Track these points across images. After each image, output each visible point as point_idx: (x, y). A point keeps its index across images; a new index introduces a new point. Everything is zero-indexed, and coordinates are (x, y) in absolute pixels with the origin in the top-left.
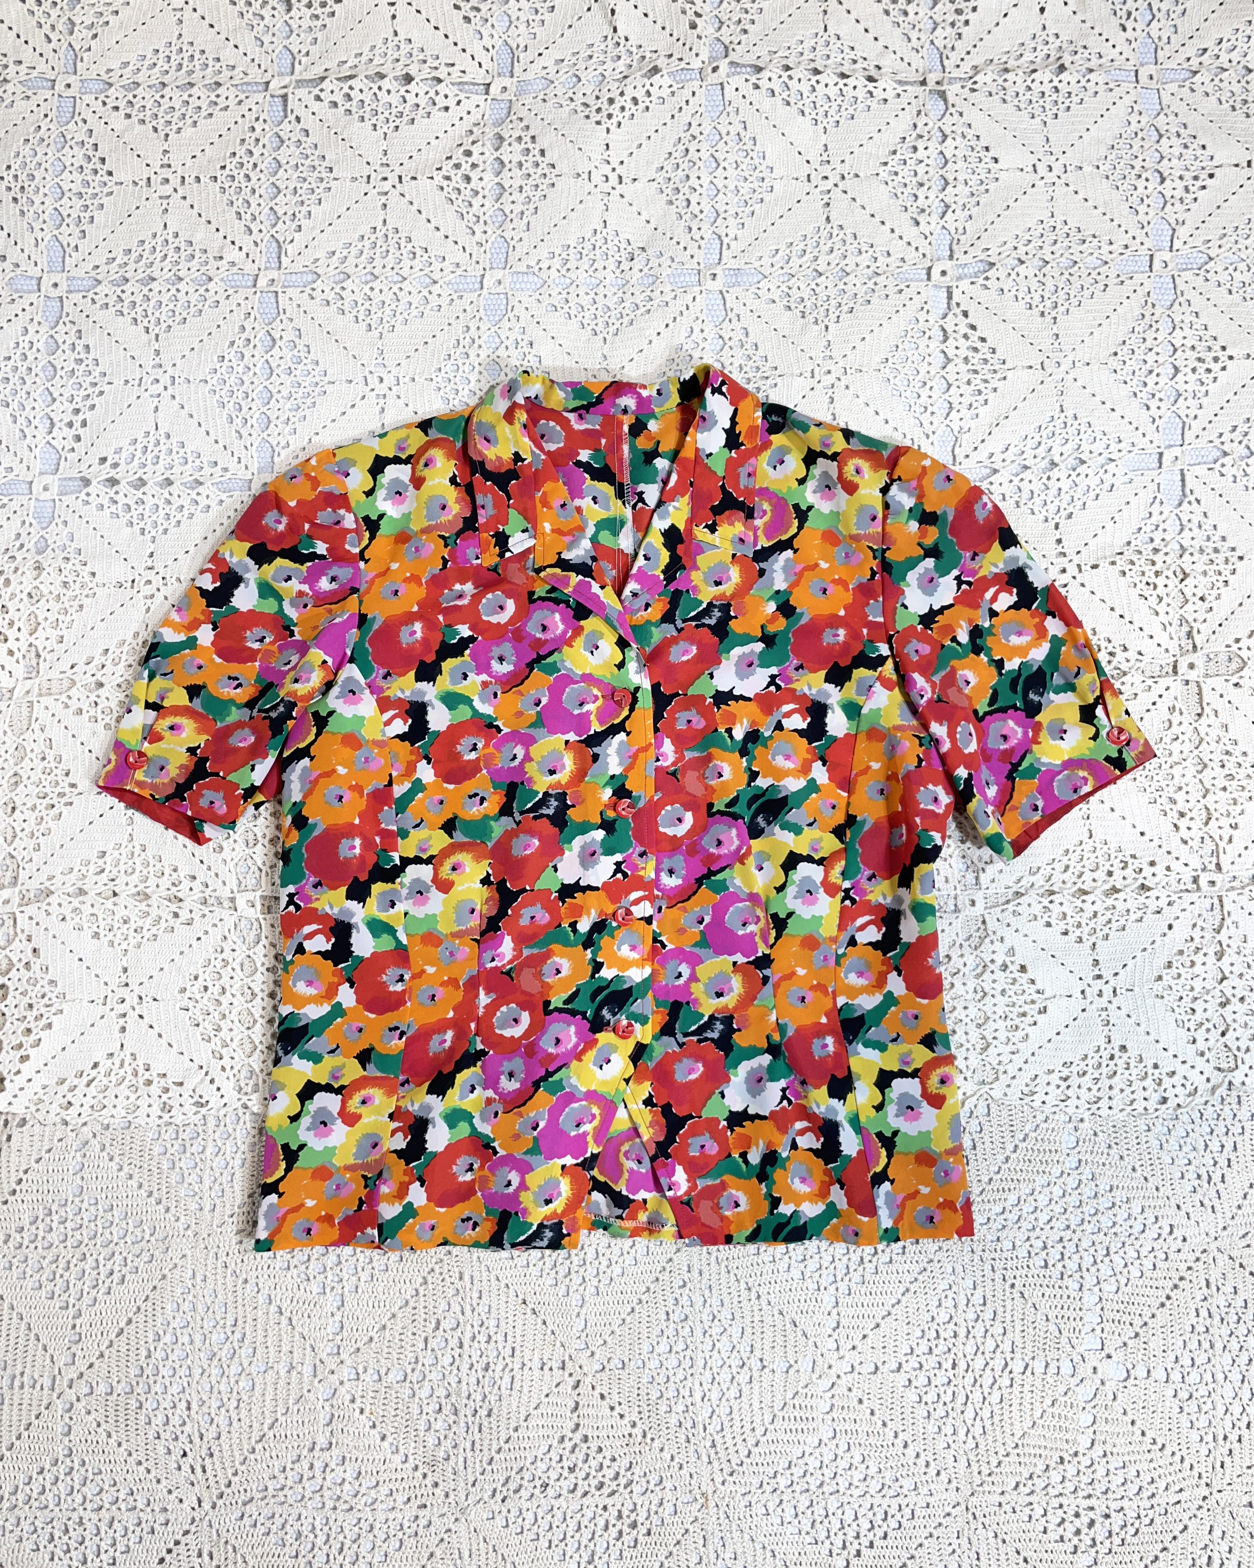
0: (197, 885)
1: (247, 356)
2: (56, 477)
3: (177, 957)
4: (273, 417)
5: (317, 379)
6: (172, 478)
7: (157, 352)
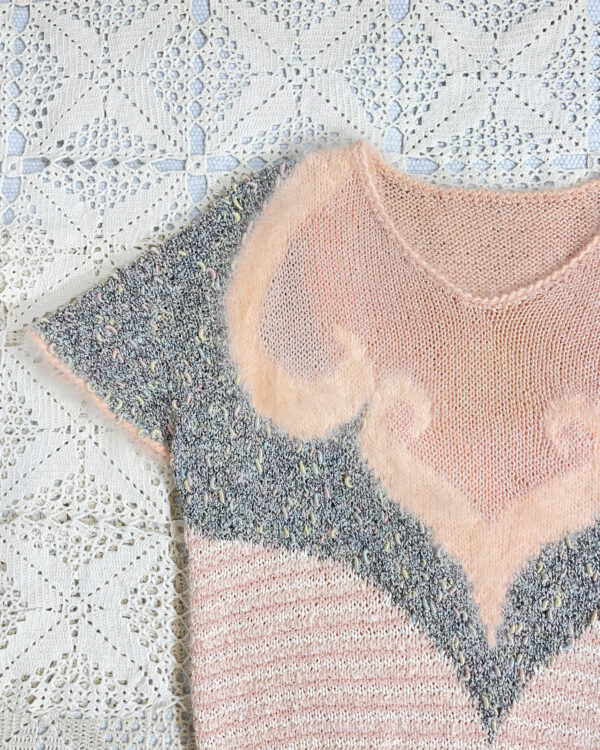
0: (138, 512)
1: (183, 51)
2: (22, 158)
3: (120, 572)
4: (204, 105)
5: (243, 71)
6: (118, 158)
7: (106, 49)
